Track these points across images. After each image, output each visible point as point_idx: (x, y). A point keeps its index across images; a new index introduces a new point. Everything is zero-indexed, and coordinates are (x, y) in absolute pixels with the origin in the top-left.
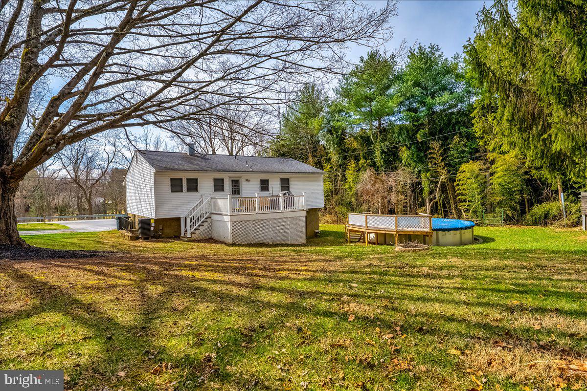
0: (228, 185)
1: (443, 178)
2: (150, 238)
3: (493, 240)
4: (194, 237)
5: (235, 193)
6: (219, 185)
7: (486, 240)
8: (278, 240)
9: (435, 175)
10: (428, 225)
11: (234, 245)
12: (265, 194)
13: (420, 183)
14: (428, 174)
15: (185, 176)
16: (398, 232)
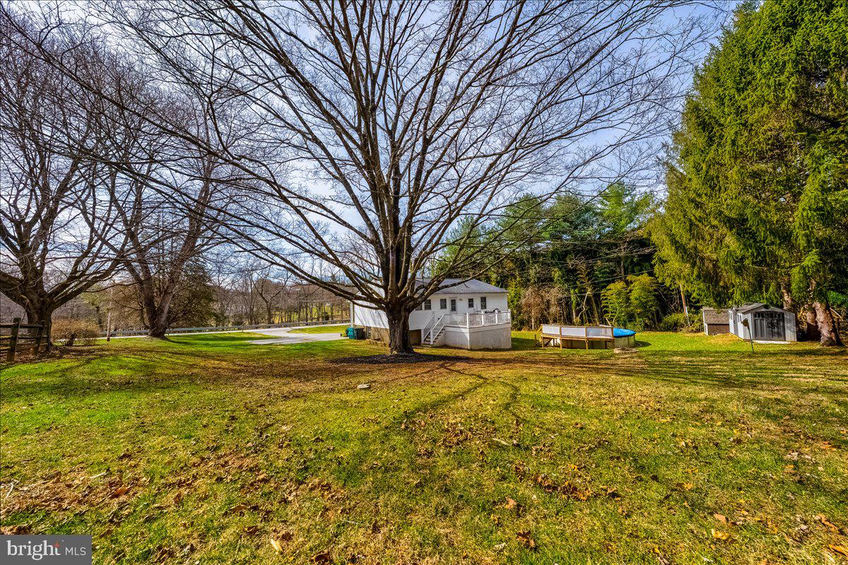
0: (449, 304)
1: (589, 293)
3: (649, 344)
4: (435, 344)
5: (454, 310)
6: (443, 304)
7: (645, 344)
8: (496, 346)
9: (583, 290)
10: (611, 334)
11: (471, 350)
12: (471, 309)
13: (570, 298)
14: (576, 290)
16: (588, 339)
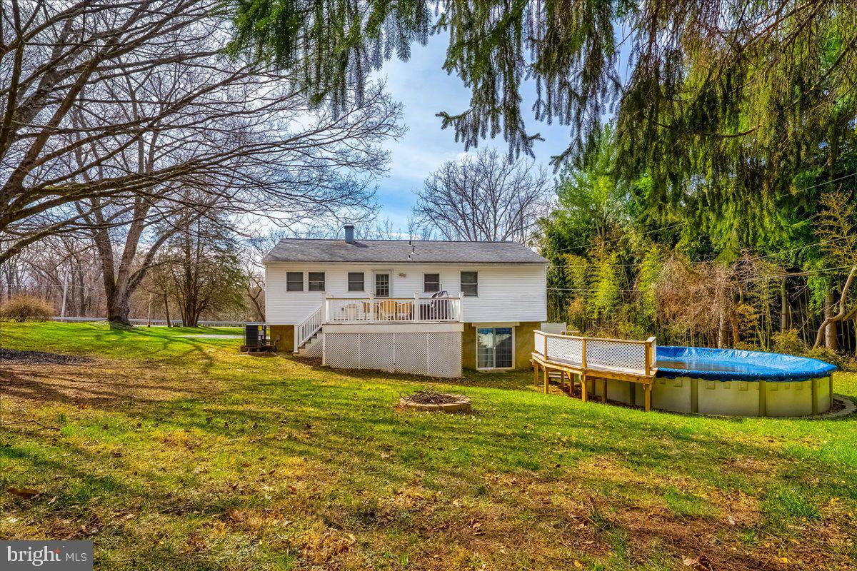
0: (370, 283)
1: (856, 268)
2: (258, 350)
5: (382, 294)
6: (356, 282)
11: (327, 368)
15: (306, 270)
